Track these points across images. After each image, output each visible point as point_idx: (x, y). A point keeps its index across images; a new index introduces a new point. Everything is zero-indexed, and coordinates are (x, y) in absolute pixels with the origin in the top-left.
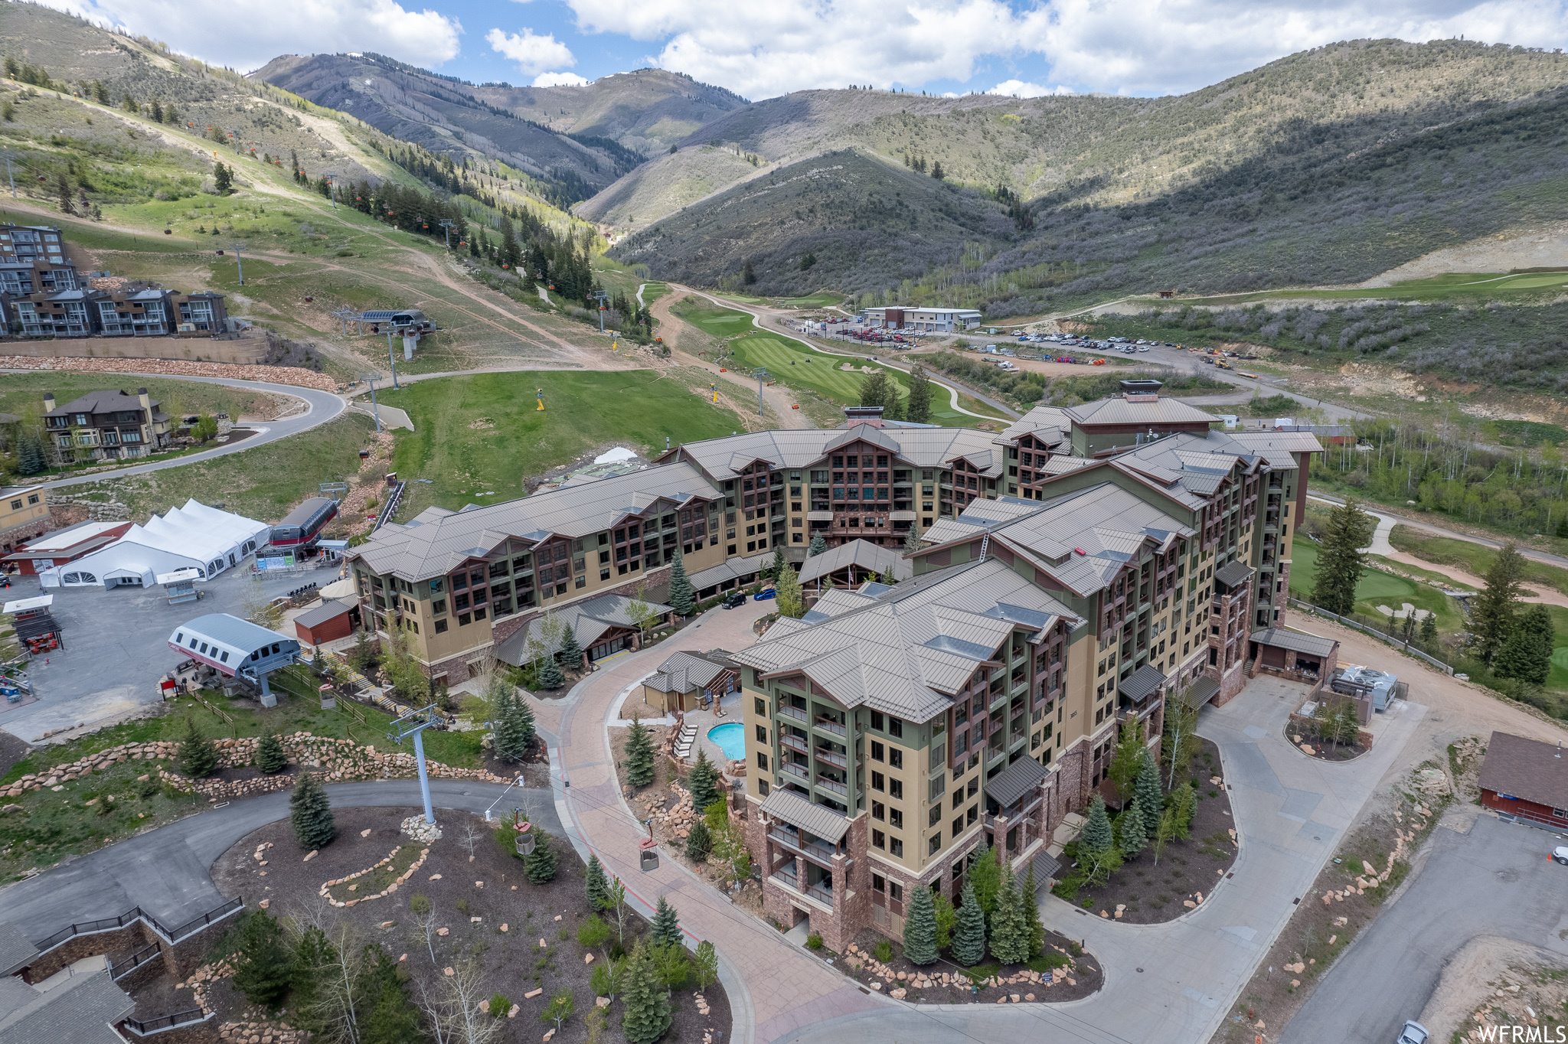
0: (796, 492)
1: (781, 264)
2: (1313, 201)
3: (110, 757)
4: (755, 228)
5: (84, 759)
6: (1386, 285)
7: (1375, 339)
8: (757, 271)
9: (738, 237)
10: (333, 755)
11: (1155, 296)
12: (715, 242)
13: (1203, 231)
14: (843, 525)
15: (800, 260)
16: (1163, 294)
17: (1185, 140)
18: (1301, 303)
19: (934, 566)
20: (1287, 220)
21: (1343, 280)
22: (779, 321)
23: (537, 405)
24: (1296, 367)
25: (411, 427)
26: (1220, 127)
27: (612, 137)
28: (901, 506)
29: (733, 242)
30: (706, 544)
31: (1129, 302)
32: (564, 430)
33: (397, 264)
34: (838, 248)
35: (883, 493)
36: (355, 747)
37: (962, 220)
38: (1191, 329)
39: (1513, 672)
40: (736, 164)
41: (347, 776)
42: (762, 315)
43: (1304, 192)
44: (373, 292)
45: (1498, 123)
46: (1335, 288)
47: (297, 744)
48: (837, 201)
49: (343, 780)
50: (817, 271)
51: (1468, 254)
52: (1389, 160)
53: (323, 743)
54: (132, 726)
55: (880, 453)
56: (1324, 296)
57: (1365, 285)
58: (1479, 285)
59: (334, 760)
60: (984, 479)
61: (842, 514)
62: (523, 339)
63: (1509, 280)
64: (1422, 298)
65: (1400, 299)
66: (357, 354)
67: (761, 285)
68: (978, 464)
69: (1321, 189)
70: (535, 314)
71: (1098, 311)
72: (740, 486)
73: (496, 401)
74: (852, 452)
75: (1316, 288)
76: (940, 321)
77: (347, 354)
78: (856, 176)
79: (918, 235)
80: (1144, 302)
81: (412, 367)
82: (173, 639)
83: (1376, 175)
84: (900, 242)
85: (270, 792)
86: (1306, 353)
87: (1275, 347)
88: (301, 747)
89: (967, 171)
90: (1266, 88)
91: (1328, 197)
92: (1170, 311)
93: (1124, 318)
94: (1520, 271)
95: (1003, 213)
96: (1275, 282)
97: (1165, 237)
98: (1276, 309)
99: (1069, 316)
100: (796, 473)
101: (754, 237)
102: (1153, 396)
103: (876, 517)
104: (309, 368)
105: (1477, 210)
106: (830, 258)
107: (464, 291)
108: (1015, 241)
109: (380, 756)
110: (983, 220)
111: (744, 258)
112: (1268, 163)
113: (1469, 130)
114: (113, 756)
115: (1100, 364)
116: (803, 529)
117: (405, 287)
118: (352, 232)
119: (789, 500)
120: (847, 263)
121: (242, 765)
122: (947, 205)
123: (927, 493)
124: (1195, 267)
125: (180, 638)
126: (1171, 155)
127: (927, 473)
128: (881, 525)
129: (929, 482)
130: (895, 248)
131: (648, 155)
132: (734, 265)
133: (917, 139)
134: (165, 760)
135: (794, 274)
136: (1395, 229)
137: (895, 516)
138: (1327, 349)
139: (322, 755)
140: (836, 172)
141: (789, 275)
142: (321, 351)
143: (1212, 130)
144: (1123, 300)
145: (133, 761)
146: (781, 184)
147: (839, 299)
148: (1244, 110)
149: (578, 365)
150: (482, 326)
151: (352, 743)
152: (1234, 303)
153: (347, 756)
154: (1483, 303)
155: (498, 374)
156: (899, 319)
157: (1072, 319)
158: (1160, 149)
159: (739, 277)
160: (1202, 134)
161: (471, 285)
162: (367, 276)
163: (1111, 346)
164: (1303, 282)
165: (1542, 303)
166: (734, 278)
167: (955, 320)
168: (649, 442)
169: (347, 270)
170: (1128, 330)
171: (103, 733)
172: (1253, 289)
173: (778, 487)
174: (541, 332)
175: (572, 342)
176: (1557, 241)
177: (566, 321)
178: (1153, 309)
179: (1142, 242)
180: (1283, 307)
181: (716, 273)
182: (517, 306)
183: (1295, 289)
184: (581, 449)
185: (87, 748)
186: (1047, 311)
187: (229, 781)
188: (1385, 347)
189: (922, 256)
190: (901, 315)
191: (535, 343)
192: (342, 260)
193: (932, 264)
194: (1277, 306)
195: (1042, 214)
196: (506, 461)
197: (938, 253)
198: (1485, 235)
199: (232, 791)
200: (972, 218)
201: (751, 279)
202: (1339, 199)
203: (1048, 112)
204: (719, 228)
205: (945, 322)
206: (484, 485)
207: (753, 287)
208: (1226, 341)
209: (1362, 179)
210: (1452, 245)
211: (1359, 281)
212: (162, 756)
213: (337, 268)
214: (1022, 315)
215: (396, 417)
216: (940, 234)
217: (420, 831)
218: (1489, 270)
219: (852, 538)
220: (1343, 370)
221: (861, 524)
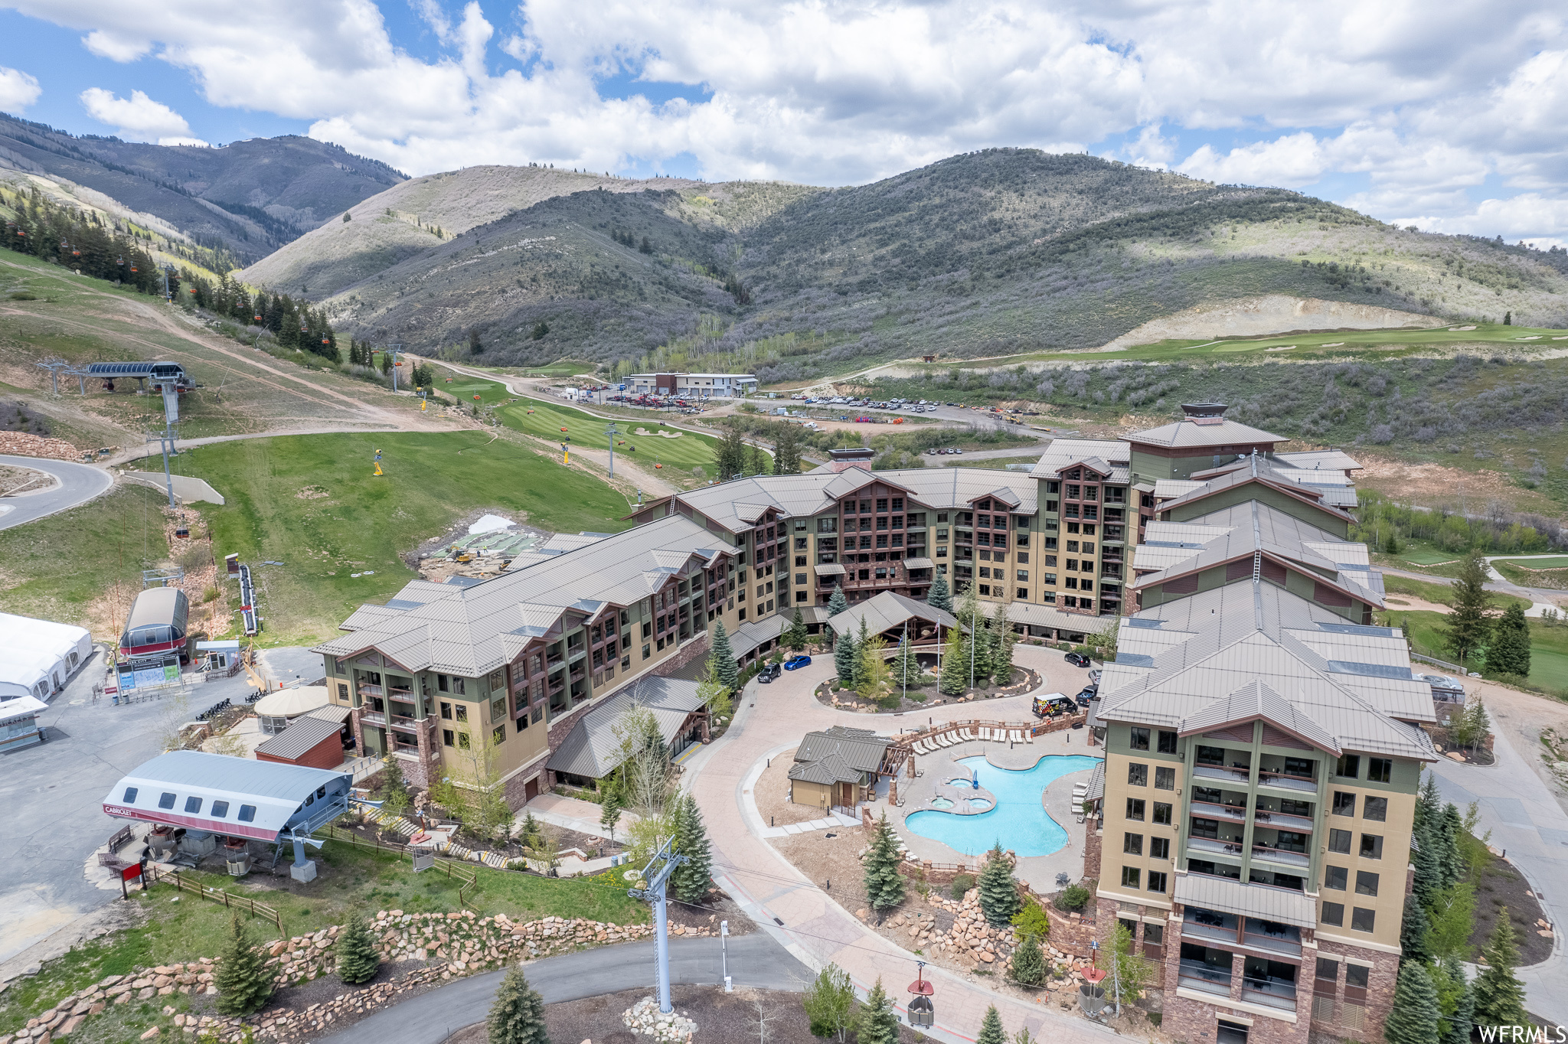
0: (802, 543)
1: (510, 333)
2: (1019, 279)
3: (77, 1010)
4: (473, 296)
5: (31, 1022)
6: (1122, 349)
7: (1142, 394)
8: (484, 339)
9: (455, 305)
10: (444, 938)
11: (919, 360)
12: (429, 310)
13: (928, 304)
14: (852, 578)
15: (531, 329)
16: (927, 359)
17: (877, 225)
18: (1058, 365)
19: (1172, 595)
20: (1002, 294)
21: (1084, 344)
22: (535, 389)
23: (374, 469)
24: (1078, 421)
25: (219, 499)
26: (907, 214)
27: (254, 204)
28: (912, 553)
29: (450, 310)
30: (725, 609)
31: (899, 366)
32: (418, 498)
33: (106, 311)
34: (571, 318)
35: (897, 539)
36: (476, 920)
37: (683, 293)
38: (965, 390)
39: (1504, 667)
40: (419, 235)
41: (474, 966)
42: (514, 383)
43: (1008, 271)
44: (85, 342)
45: (1145, 221)
46: (1080, 351)
47: (384, 930)
48: (560, 271)
49: (468, 975)
50: (552, 340)
51: (1177, 324)
52: (1072, 246)
53: (425, 923)
54: (93, 951)
55: (896, 495)
56: (1076, 358)
57: (1105, 349)
58: (1198, 349)
59: (449, 946)
60: (1014, 516)
61: (851, 566)
62: (309, 398)
63: (1217, 345)
64: (1160, 359)
65: (1144, 361)
66: (94, 415)
67: (490, 355)
68: (1009, 501)
69: (1022, 269)
70: (305, 371)
71: (872, 373)
72: (751, 540)
73: (316, 467)
74: (867, 496)
75: (1062, 352)
76: (718, 385)
77: (79, 415)
78: (572, 248)
79: (649, 306)
80: (913, 366)
81: (183, 427)
82: (116, 798)
83: (1066, 258)
84: (635, 313)
85: (367, 1013)
86: (1084, 408)
87: (1053, 403)
88: (391, 933)
89: (672, 248)
90: (939, 184)
91: (1032, 276)
92: (941, 373)
93: (899, 381)
94: (1221, 339)
95: (719, 287)
96: (1026, 347)
97: (893, 310)
98: (1037, 370)
99: (843, 379)
100: (802, 523)
101: (473, 305)
102: (1217, 418)
103: (887, 566)
104: (27, 431)
105: (1170, 288)
106: (564, 328)
107: (209, 345)
108: (740, 314)
109: (519, 927)
110: (703, 294)
111: (464, 327)
112: (957, 248)
113: (1126, 225)
114: (81, 1007)
115: (899, 423)
116: (810, 587)
117: (131, 338)
118: (23, 273)
119: (793, 554)
120: (584, 333)
121: (304, 980)
122: (666, 279)
123: (942, 537)
124: (947, 334)
125: (131, 795)
126: (867, 238)
127: (942, 516)
128: (893, 576)
129: (943, 525)
130: (631, 318)
131: (298, 225)
132: (455, 335)
133: (617, 215)
134: (175, 996)
135: (527, 343)
136: (1110, 301)
137: (911, 564)
138: (1101, 404)
139: (427, 940)
140: (550, 243)
141: (520, 344)
142: (39, 411)
143: (900, 217)
144: (889, 364)
145: (118, 1009)
146: (492, 253)
147: (590, 369)
148: (925, 202)
149: (391, 426)
150: (251, 384)
151: (471, 915)
152: (996, 366)
153: (468, 937)
154: (1211, 364)
155: (301, 436)
156: (672, 384)
157: (848, 383)
158: (856, 233)
159: (467, 345)
160: (892, 220)
161: (214, 339)
162: (71, 323)
163: (899, 407)
164: (1050, 346)
165: (1255, 364)
166: (457, 347)
167: (733, 385)
168: (524, 507)
169: (35, 315)
170: (910, 391)
171: (47, 971)
172: (1007, 353)
173: (781, 540)
174: (326, 391)
175: (367, 402)
176: (1238, 315)
177: (346, 379)
178: (923, 372)
179: (873, 314)
180: (1041, 369)
181: (435, 343)
182: (281, 363)
183: (1045, 352)
184: (448, 519)
185: (27, 1002)
186: (818, 376)
187: (300, 1009)
188: (1151, 401)
189: (659, 325)
190: (674, 380)
191: (324, 402)
192: (22, 303)
193: (673, 335)
194: (1037, 368)
195: (756, 289)
196: (367, 534)
197: (674, 323)
198: (1185, 308)
199: (308, 1024)
200: (693, 292)
201: (477, 349)
202: (1041, 278)
203: (738, 196)
204: (431, 296)
205: (724, 387)
206: (355, 564)
207: (482, 357)
208: (1004, 400)
209: (1054, 262)
210: (1163, 316)
211: (1099, 345)
212: (167, 990)
213: (20, 312)
214: (794, 379)
215: (197, 489)
216: (668, 306)
217: (660, 1026)
218: (1198, 337)
219: (879, 591)
220: (1122, 422)
221: (872, 576)
